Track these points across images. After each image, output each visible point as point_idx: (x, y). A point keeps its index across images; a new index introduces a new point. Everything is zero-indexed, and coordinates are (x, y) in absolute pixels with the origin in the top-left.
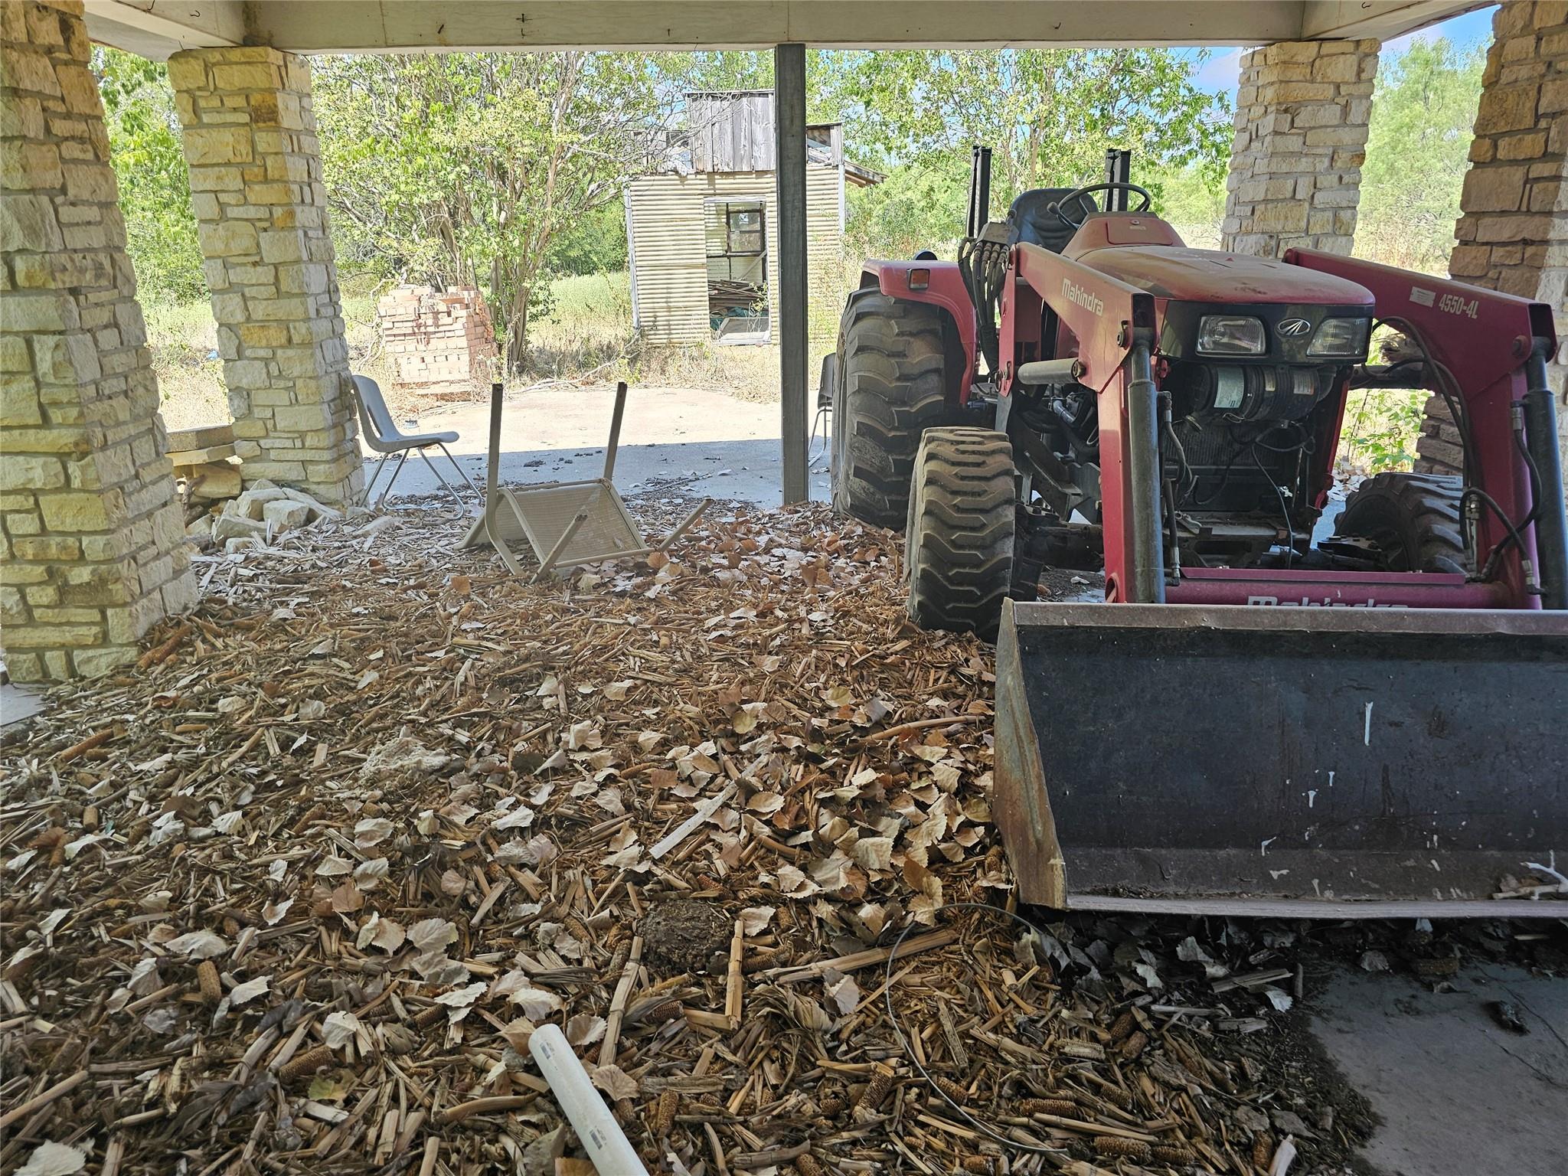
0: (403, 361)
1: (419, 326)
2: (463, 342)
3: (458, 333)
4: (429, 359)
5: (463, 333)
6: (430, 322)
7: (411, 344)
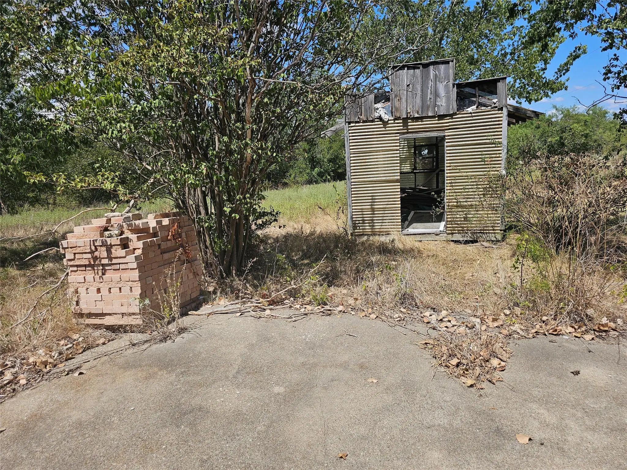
0: (82, 291)
1: (95, 258)
2: (136, 274)
3: (131, 266)
4: (104, 291)
5: (135, 265)
6: (105, 254)
7: (90, 275)
